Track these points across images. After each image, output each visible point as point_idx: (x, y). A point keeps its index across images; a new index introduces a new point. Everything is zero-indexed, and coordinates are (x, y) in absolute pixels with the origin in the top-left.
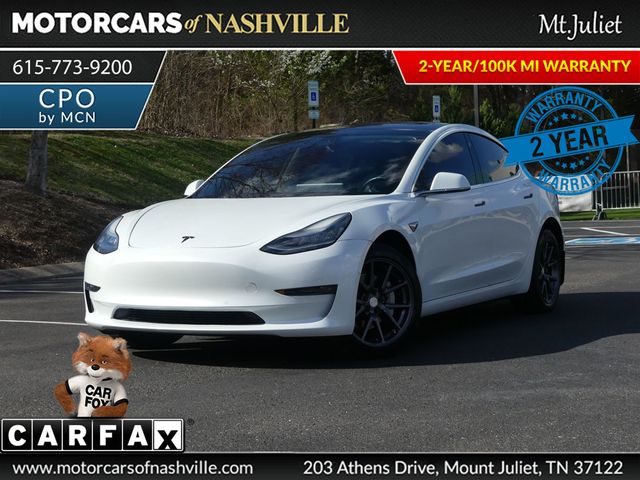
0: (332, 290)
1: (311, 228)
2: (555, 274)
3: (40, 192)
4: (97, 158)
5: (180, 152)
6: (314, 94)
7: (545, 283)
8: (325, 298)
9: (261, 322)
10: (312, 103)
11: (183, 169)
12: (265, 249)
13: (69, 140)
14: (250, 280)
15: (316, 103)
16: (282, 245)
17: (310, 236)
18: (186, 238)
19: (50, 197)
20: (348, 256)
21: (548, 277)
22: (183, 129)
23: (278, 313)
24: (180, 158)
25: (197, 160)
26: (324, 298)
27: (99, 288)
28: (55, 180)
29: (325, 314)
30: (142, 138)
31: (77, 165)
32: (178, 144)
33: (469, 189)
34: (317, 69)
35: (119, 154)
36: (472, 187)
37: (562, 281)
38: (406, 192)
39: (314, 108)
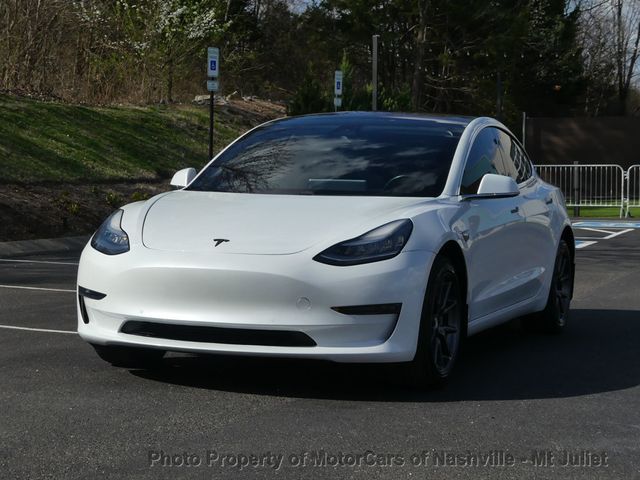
2: (566, 290)
5: (52, 120)
6: (213, 63)
7: (558, 299)
8: (387, 318)
9: (312, 344)
10: (211, 73)
11: (57, 140)
12: (318, 258)
15: (215, 73)
17: (368, 244)
18: (219, 241)
20: (411, 269)
24: (53, 127)
25: (73, 129)
27: (104, 296)
29: (385, 337)
32: (49, 110)
34: (199, 33)
37: (571, 298)
38: (453, 195)
39: (213, 78)
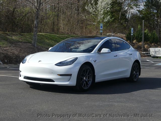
0: (70, 75)
1: (68, 60)
2: (138, 73)
3: (35, 46)
4: (51, 39)
6: (101, 27)
7: (134, 75)
9: (54, 82)
10: (101, 29)
12: (56, 65)
13: (45, 35)
14: (52, 72)
16: (60, 64)
17: (67, 62)
18: (40, 61)
19: (37, 48)
21: (136, 74)
22: (74, 33)
23: (58, 80)
26: (69, 77)
27: (21, 71)
28: (40, 44)
29: (69, 81)
30: (63, 35)
31: (46, 41)
33: (110, 53)
34: (106, 21)
35: (57, 39)
36: (111, 52)
37: (140, 75)
38: (95, 53)
39: (101, 30)
